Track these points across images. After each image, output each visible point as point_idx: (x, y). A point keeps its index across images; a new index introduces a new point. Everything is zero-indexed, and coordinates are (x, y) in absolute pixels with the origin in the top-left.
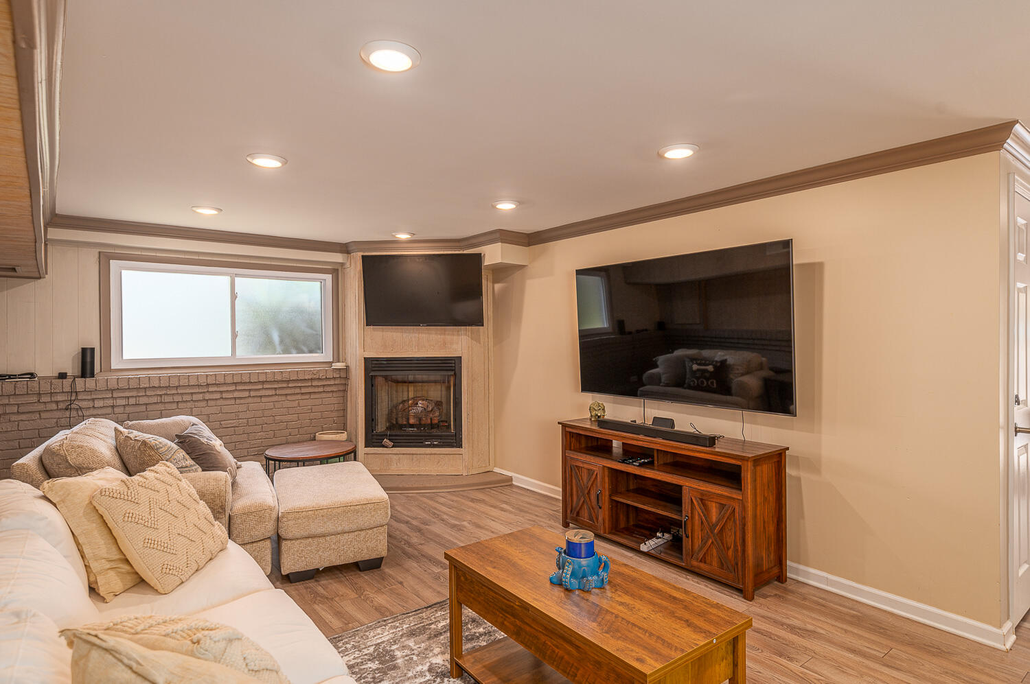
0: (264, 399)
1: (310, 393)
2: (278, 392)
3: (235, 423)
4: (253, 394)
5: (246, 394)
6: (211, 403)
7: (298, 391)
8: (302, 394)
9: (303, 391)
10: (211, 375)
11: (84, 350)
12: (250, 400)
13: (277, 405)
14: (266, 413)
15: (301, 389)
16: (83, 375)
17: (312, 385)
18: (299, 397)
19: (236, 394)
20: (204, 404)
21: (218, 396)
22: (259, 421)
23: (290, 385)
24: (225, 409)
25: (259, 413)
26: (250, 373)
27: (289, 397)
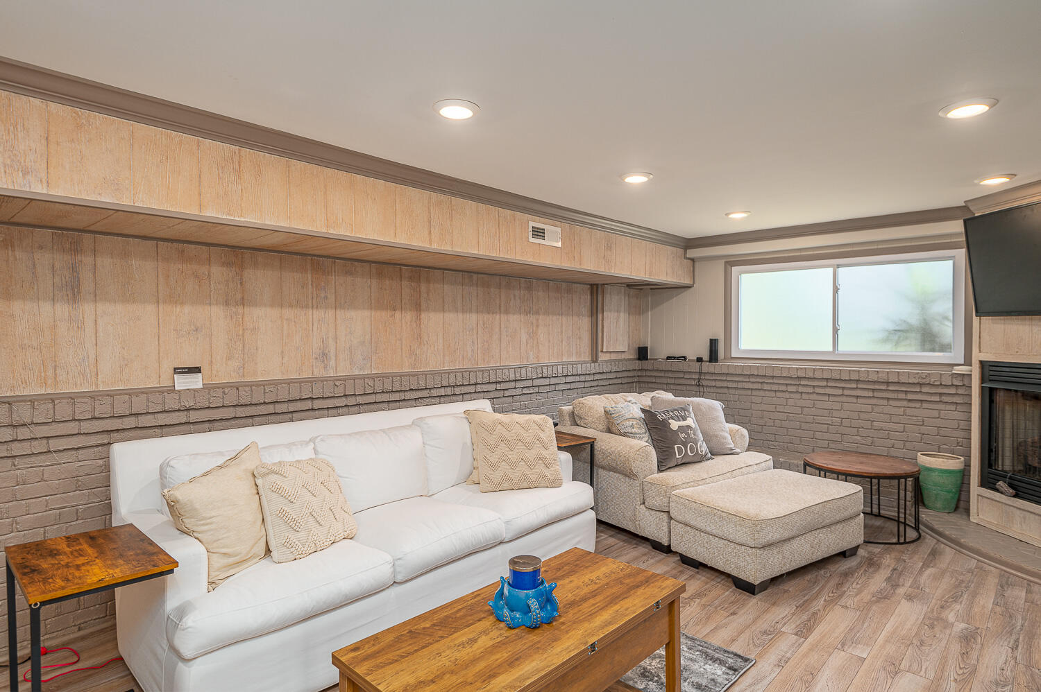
0: (860, 400)
1: (922, 401)
2: (876, 394)
3: (828, 420)
4: (846, 392)
5: (839, 392)
6: (804, 396)
7: (902, 396)
8: (910, 400)
9: (910, 397)
10: (801, 369)
11: (711, 340)
12: (844, 399)
13: (876, 409)
14: (863, 416)
15: (906, 394)
16: (711, 361)
17: (921, 392)
18: (905, 403)
19: (828, 391)
20: (798, 396)
21: (810, 390)
22: (854, 423)
23: (890, 388)
24: (819, 404)
25: (855, 415)
26: (841, 370)
27: (891, 402)
